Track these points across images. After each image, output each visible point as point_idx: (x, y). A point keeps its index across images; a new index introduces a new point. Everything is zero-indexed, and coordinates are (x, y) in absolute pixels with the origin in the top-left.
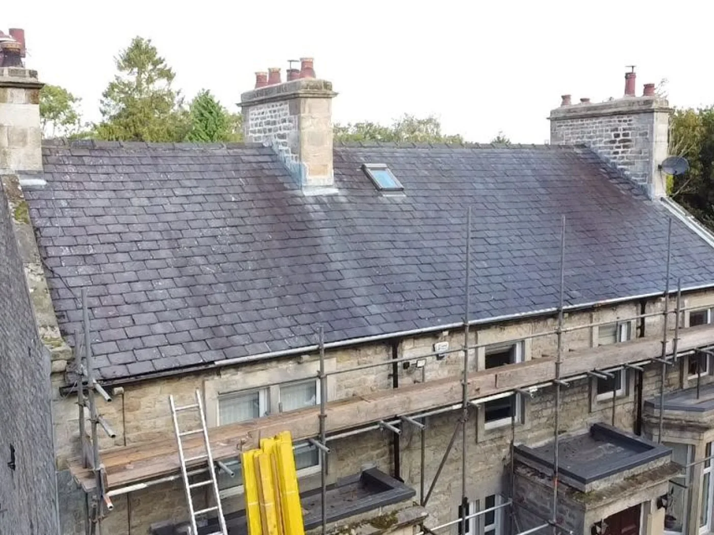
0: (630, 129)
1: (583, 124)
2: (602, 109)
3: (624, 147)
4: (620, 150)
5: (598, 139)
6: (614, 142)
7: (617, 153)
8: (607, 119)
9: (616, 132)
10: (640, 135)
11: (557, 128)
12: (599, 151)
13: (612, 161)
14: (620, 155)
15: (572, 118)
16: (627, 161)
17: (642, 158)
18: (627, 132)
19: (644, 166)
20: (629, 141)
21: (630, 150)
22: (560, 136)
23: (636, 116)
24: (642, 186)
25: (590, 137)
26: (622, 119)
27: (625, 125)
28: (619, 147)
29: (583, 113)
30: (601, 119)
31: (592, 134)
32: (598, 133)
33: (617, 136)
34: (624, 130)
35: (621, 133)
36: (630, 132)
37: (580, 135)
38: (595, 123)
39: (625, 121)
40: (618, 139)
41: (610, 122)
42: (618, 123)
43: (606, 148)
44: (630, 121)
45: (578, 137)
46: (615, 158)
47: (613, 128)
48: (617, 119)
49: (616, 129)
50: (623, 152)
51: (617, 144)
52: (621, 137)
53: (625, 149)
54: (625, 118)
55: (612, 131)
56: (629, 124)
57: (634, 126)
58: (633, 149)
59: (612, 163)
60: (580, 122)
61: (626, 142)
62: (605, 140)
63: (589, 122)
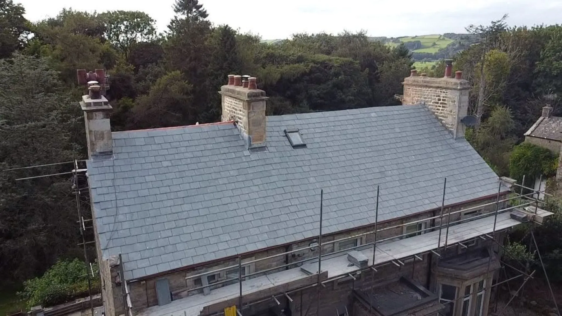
0: (446, 97)
1: (421, 90)
2: (431, 83)
3: (443, 107)
4: (441, 108)
5: (430, 100)
6: (438, 103)
7: (439, 110)
8: (434, 90)
9: (439, 98)
10: (452, 102)
11: (408, 90)
12: (429, 107)
13: (436, 113)
14: (440, 111)
15: (416, 86)
16: (444, 115)
17: (451, 115)
18: (445, 98)
19: (453, 120)
20: (445, 104)
21: (445, 109)
22: (409, 94)
23: (450, 91)
24: (451, 131)
25: (425, 98)
26: (442, 91)
27: (443, 95)
28: (440, 107)
29: (422, 83)
30: (431, 89)
31: (426, 96)
32: (429, 96)
33: (439, 100)
34: (443, 97)
35: (442, 98)
36: (446, 99)
37: (420, 96)
38: (428, 90)
39: (444, 92)
40: (440, 102)
41: (436, 91)
42: (440, 92)
43: (432, 105)
44: (447, 92)
45: (419, 97)
46: (438, 112)
47: (437, 95)
48: (440, 90)
49: (439, 96)
50: (442, 110)
51: (439, 105)
52: (441, 101)
53: (444, 108)
54: (444, 91)
55: (437, 96)
56: (446, 95)
57: (448, 96)
58: (448, 109)
59: (436, 115)
60: (420, 89)
61: (444, 105)
62: (433, 101)
63: (424, 89)
